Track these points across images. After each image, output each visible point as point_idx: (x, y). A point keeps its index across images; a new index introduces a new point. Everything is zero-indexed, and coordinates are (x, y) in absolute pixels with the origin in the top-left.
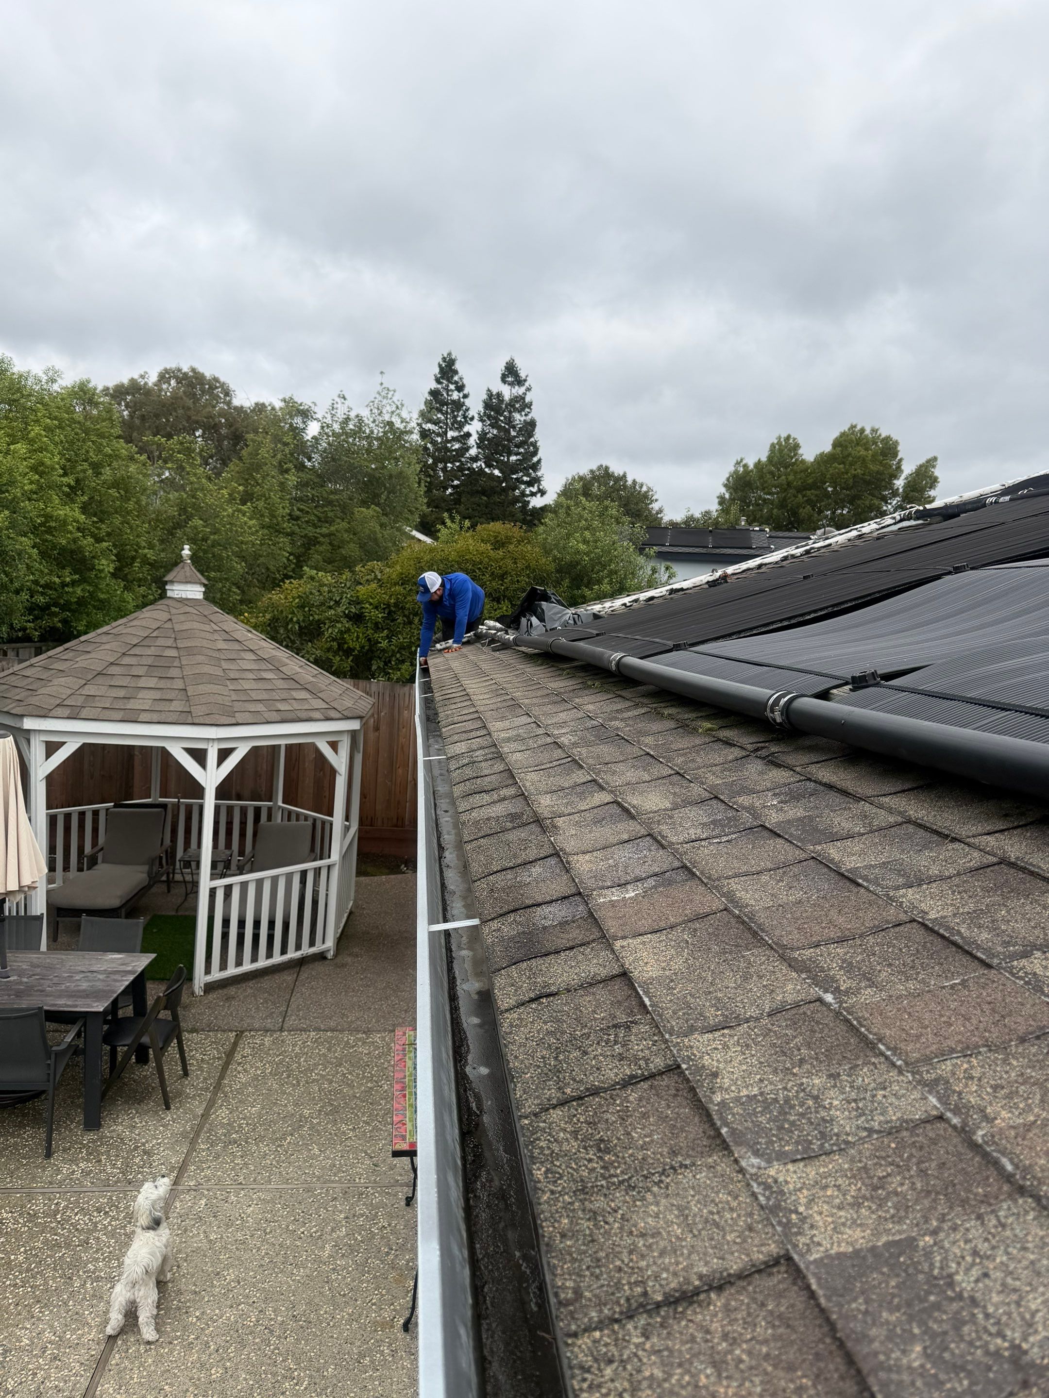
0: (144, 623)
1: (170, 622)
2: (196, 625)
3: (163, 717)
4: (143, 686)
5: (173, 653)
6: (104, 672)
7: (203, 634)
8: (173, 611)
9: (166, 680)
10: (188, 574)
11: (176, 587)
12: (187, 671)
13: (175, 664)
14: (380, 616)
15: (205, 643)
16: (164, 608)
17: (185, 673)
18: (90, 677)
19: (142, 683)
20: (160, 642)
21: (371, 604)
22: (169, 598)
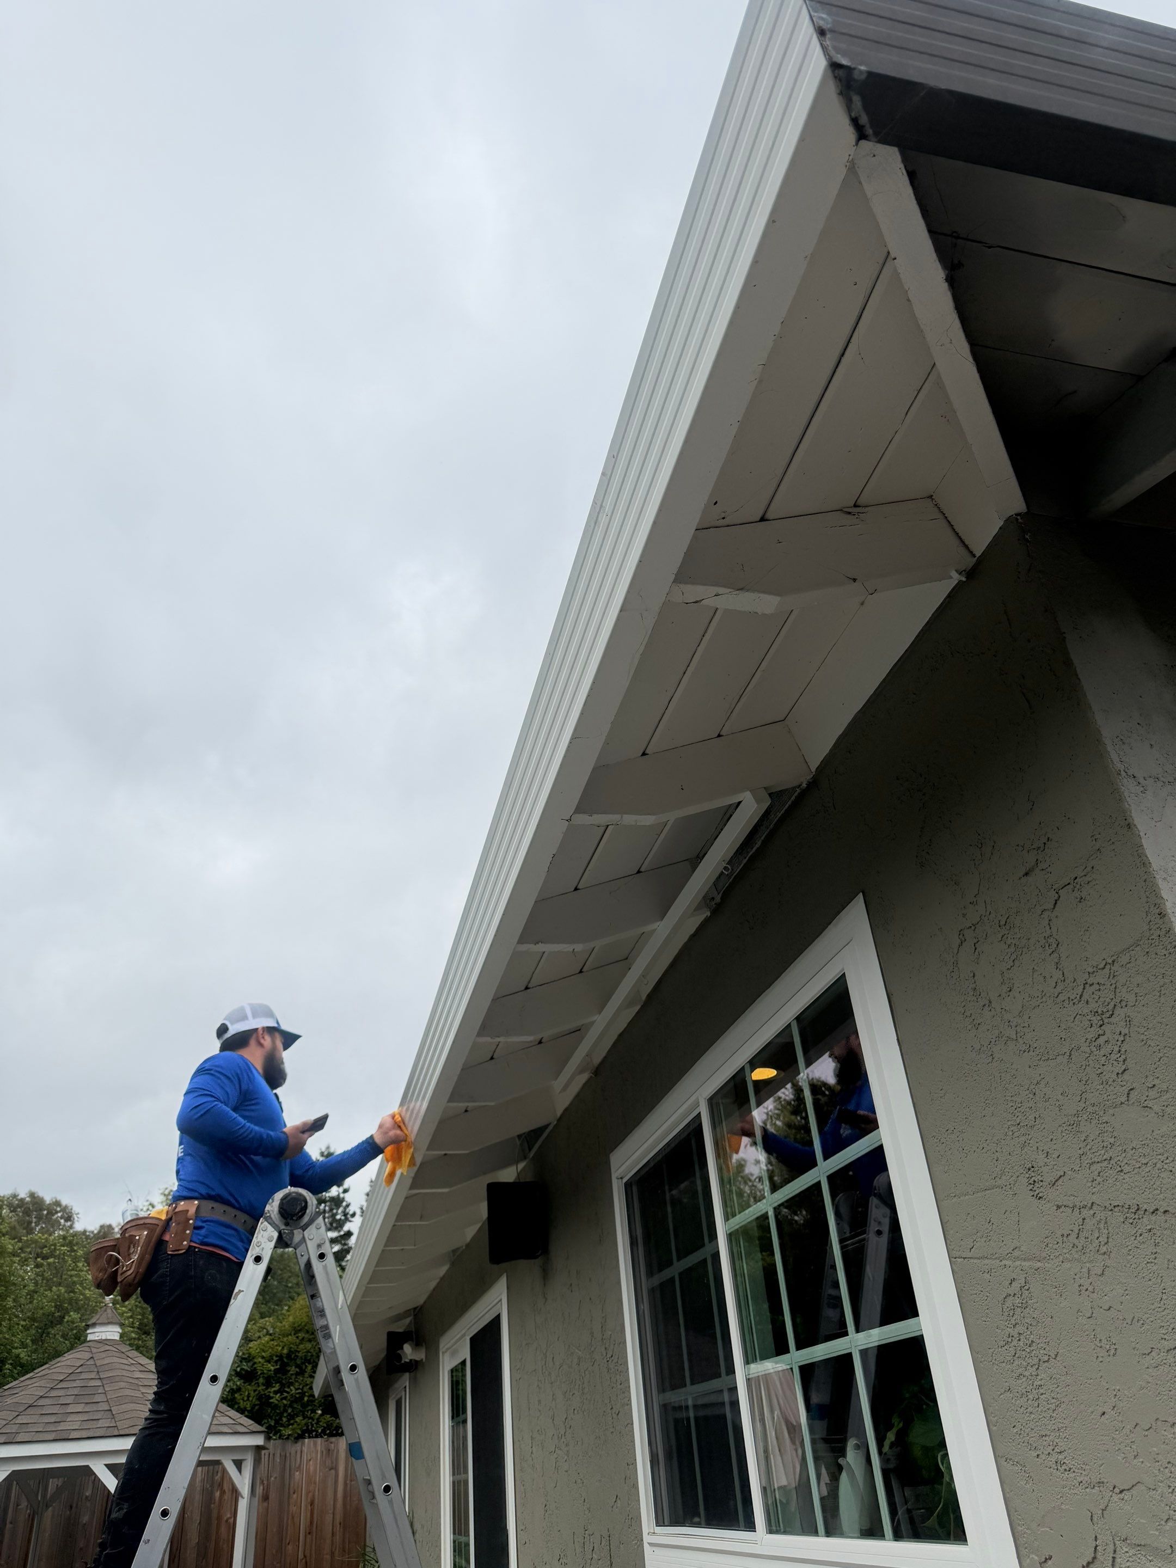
0: (69, 1363)
1: (92, 1360)
2: (115, 1360)
3: (91, 1434)
4: (72, 1411)
5: (98, 1383)
6: (35, 1404)
7: (123, 1367)
8: (94, 1350)
9: (91, 1405)
10: (110, 1316)
11: (97, 1329)
12: (111, 1395)
13: (99, 1392)
14: (272, 1368)
15: (124, 1373)
16: (87, 1349)
17: (108, 1397)
18: (22, 1409)
19: (71, 1409)
20: (83, 1376)
21: (263, 1357)
22: (90, 1341)
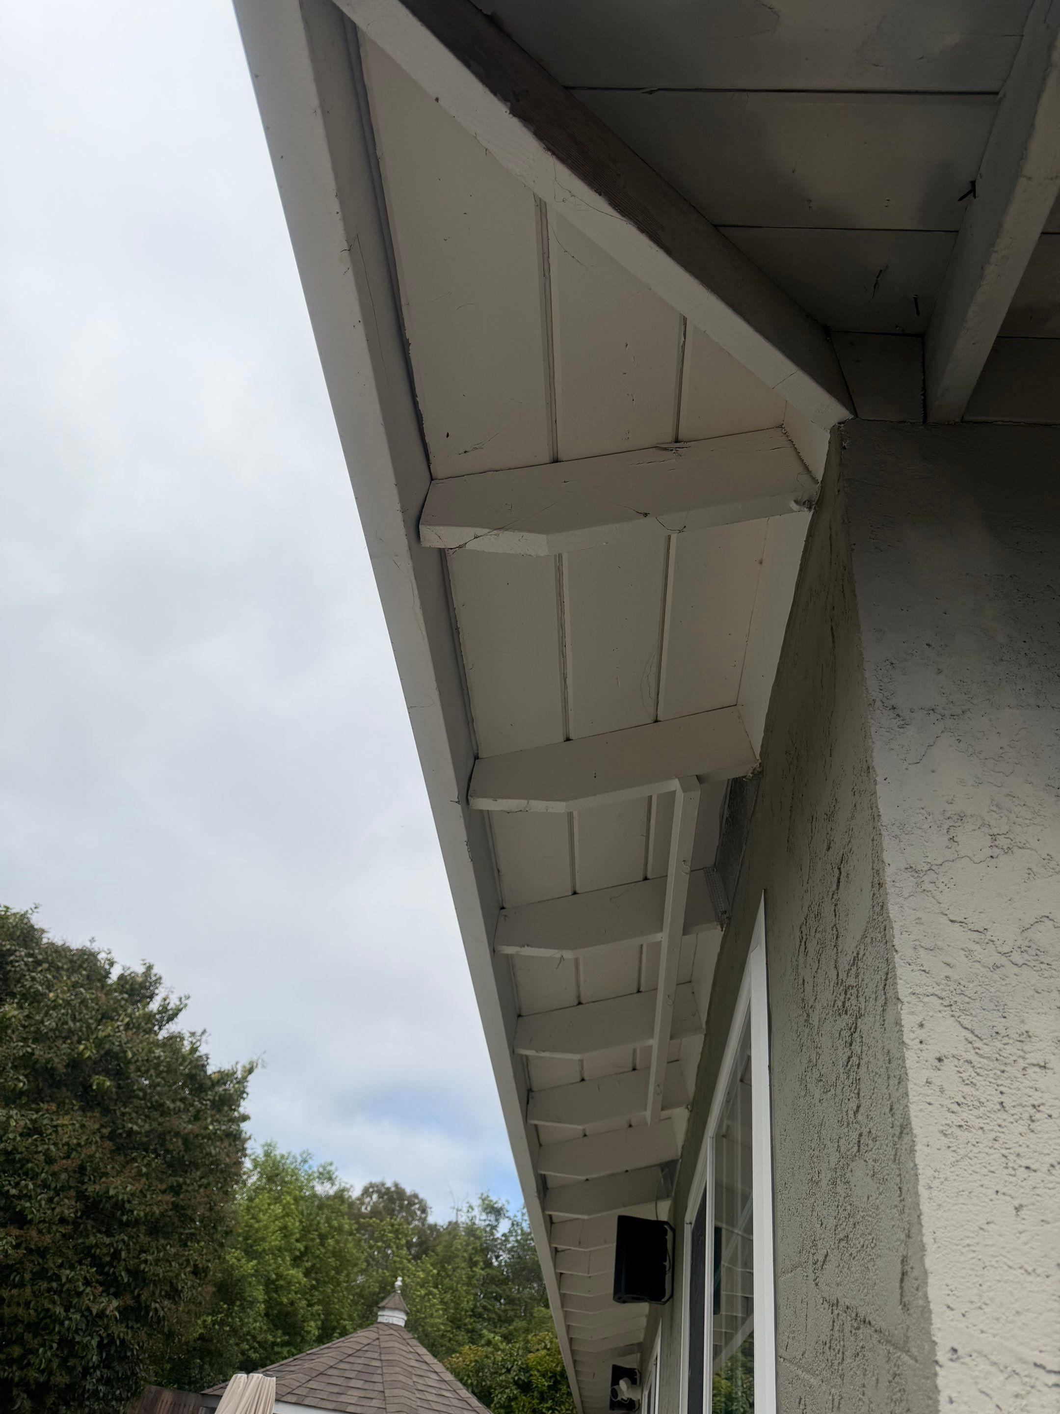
0: (358, 1340)
1: (377, 1341)
2: (397, 1345)
4: (352, 1385)
5: (378, 1364)
6: (325, 1372)
7: (402, 1353)
8: (381, 1332)
9: (370, 1383)
10: (397, 1303)
11: (386, 1313)
12: (387, 1378)
13: (378, 1372)
15: (402, 1359)
16: (375, 1329)
17: (384, 1379)
18: (314, 1375)
19: (352, 1383)
20: (369, 1355)
22: (380, 1323)
